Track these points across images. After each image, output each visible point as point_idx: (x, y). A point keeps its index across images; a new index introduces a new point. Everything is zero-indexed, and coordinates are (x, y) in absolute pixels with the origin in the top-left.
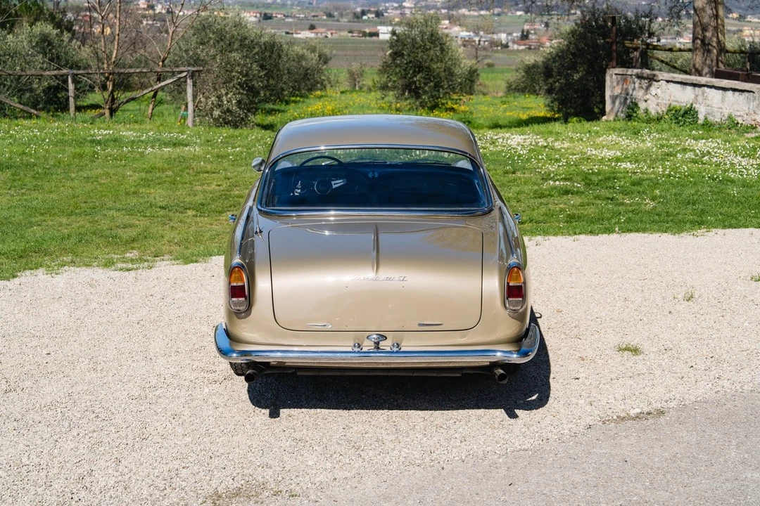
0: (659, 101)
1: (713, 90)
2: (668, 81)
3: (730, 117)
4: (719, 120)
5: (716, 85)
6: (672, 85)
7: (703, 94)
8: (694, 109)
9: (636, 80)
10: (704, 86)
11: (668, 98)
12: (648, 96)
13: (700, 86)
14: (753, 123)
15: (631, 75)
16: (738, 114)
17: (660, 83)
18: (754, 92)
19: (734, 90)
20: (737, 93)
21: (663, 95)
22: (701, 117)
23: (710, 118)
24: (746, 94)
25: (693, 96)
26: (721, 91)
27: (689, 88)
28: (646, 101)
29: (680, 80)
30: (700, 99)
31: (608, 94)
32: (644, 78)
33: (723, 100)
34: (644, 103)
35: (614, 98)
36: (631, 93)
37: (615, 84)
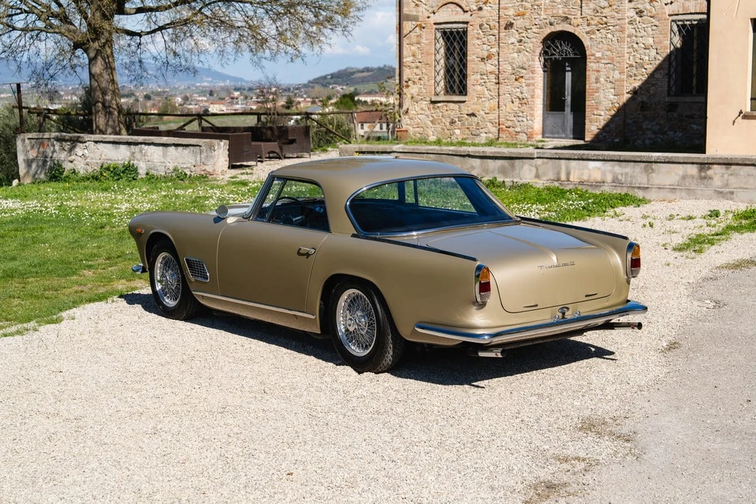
0: (88, 160)
1: (152, 147)
2: (96, 142)
3: (175, 169)
4: (163, 174)
5: (157, 142)
6: (101, 146)
7: (141, 151)
8: (133, 165)
9: (55, 142)
10: (141, 143)
11: (97, 156)
12: (73, 157)
13: (136, 144)
14: (203, 173)
15: (49, 139)
16: (185, 166)
17: (87, 144)
18: (200, 146)
19: (177, 145)
20: (180, 149)
21: (92, 155)
22: (142, 172)
23: (152, 172)
24: (192, 148)
25: (128, 154)
26: (161, 148)
27: (123, 147)
28: (71, 162)
29: (112, 140)
30: (138, 156)
31: (21, 158)
32: (66, 141)
33: (165, 155)
34: (70, 164)
35: (29, 163)
36: (50, 155)
37: (29, 148)
